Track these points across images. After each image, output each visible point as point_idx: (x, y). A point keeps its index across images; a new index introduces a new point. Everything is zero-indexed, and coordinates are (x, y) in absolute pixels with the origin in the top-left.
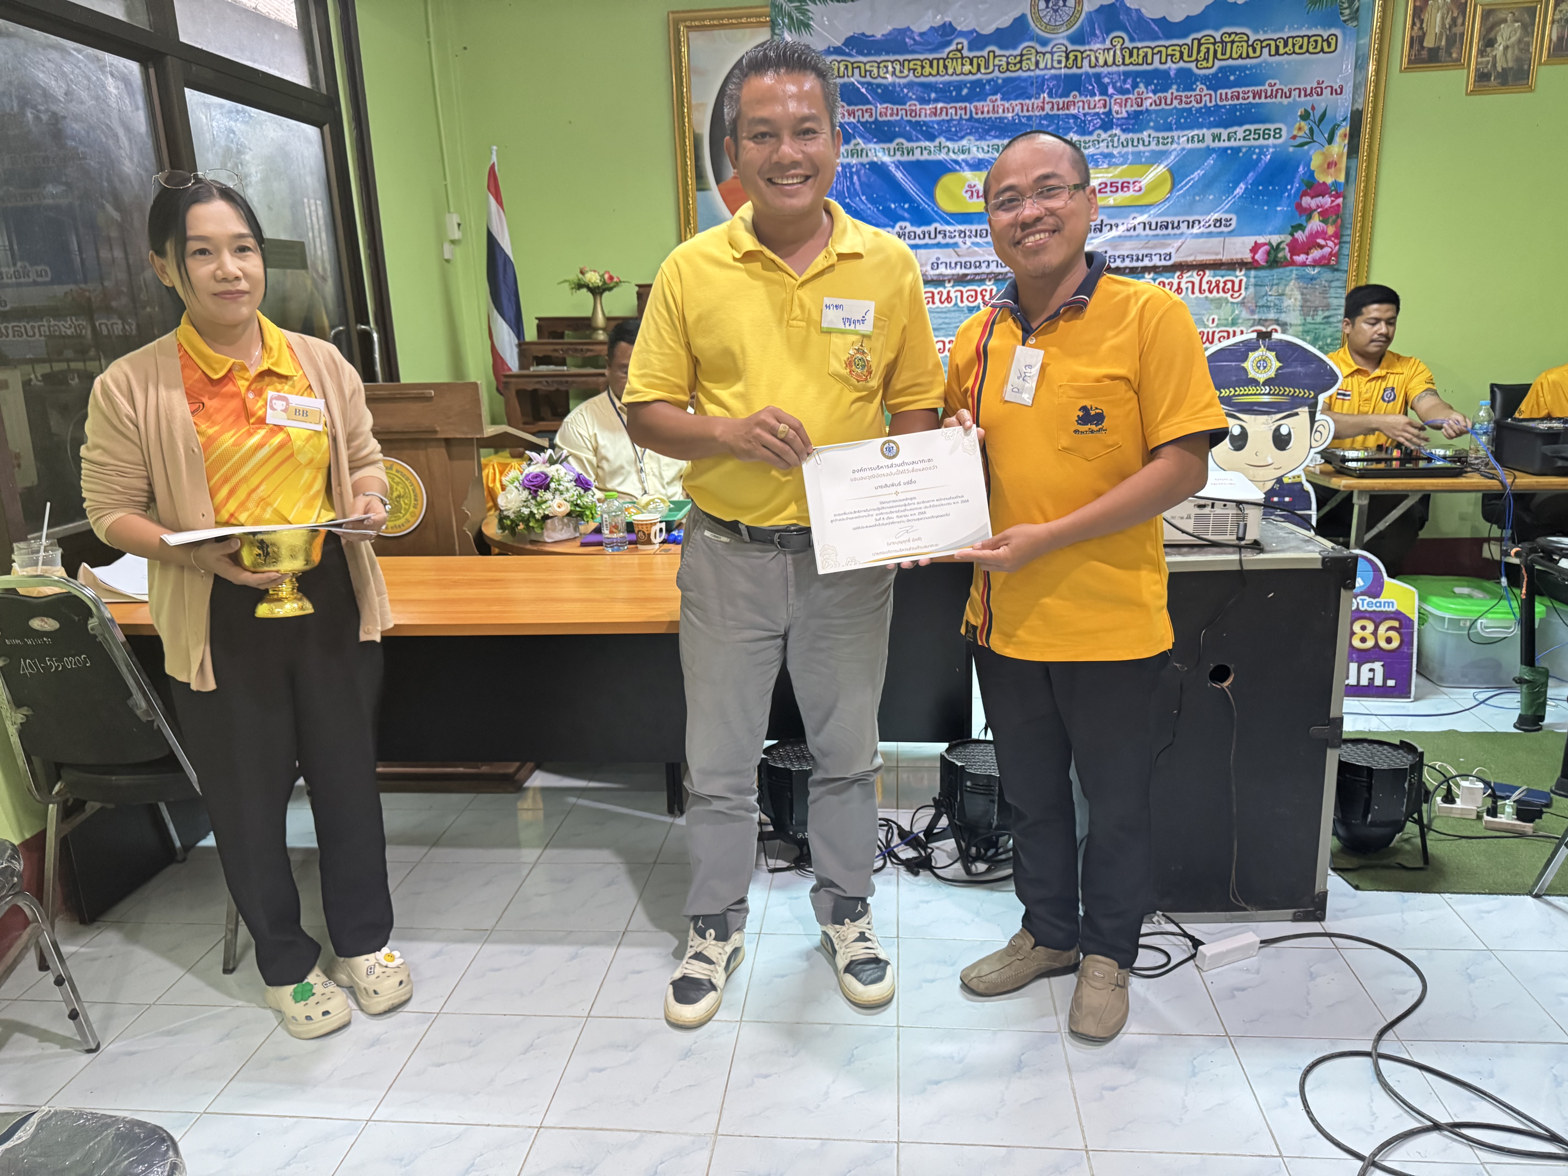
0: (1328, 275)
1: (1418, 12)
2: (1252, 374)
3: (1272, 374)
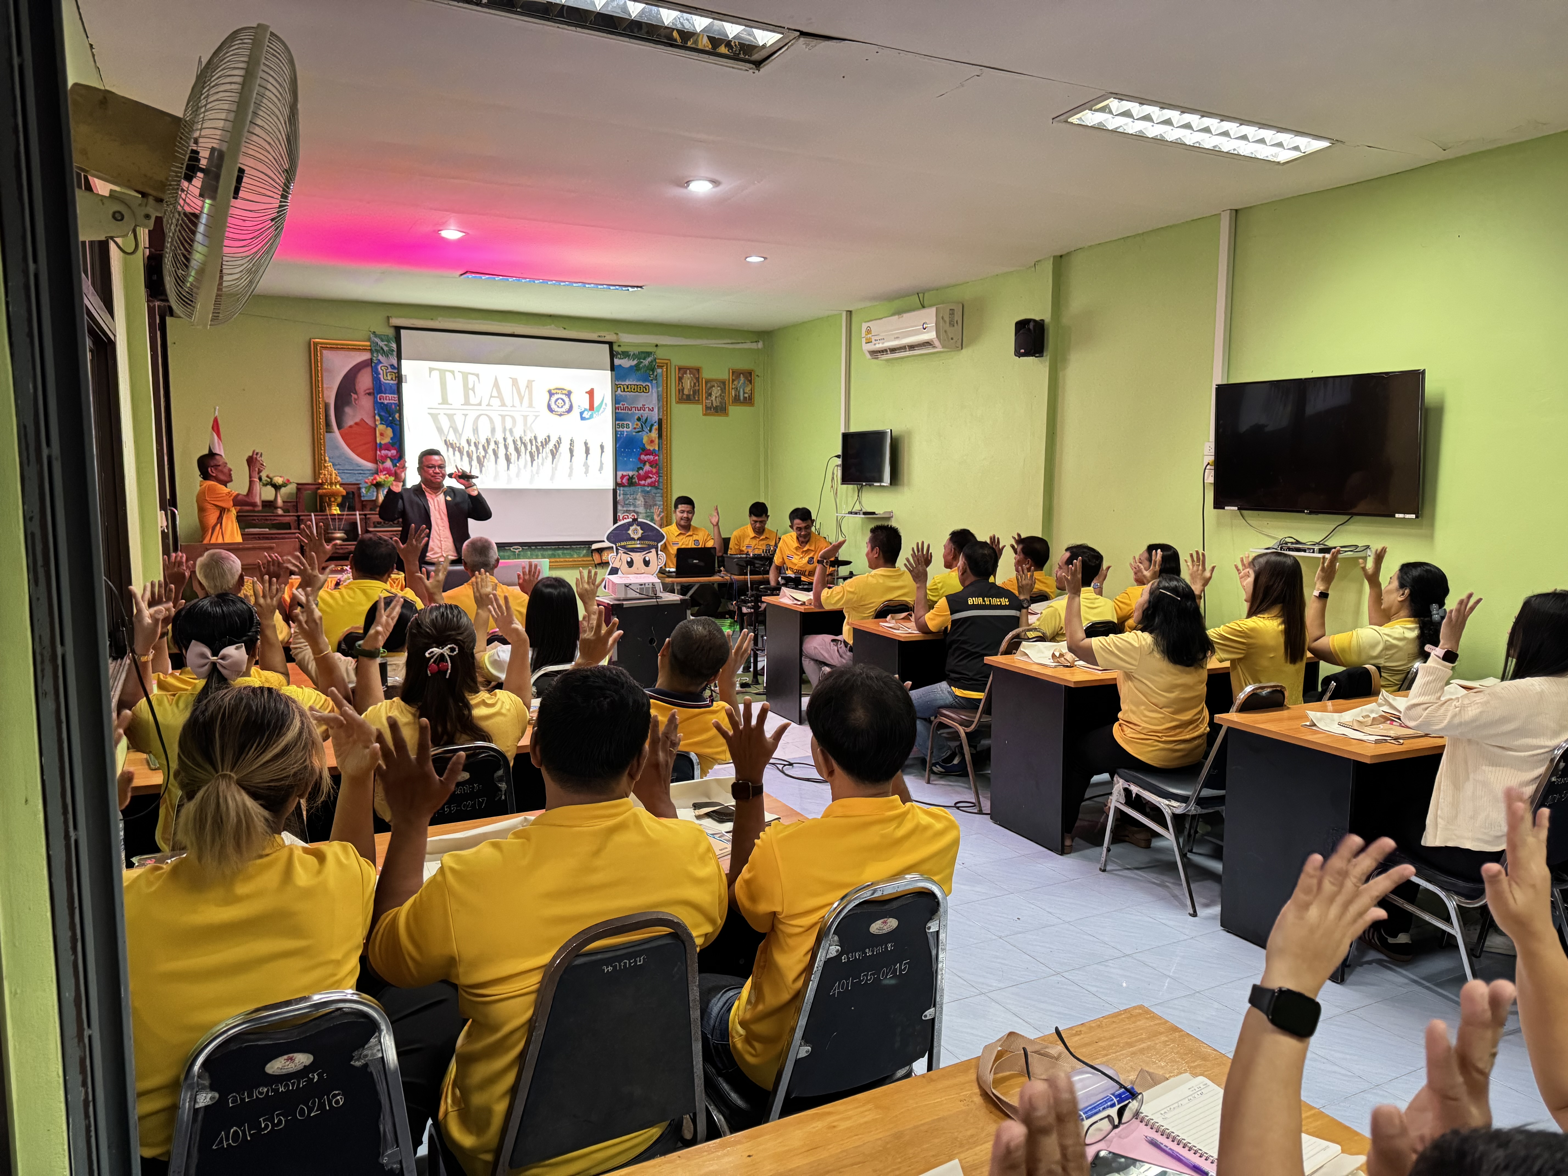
0: (654, 491)
1: (680, 379)
2: (632, 536)
3: (640, 535)
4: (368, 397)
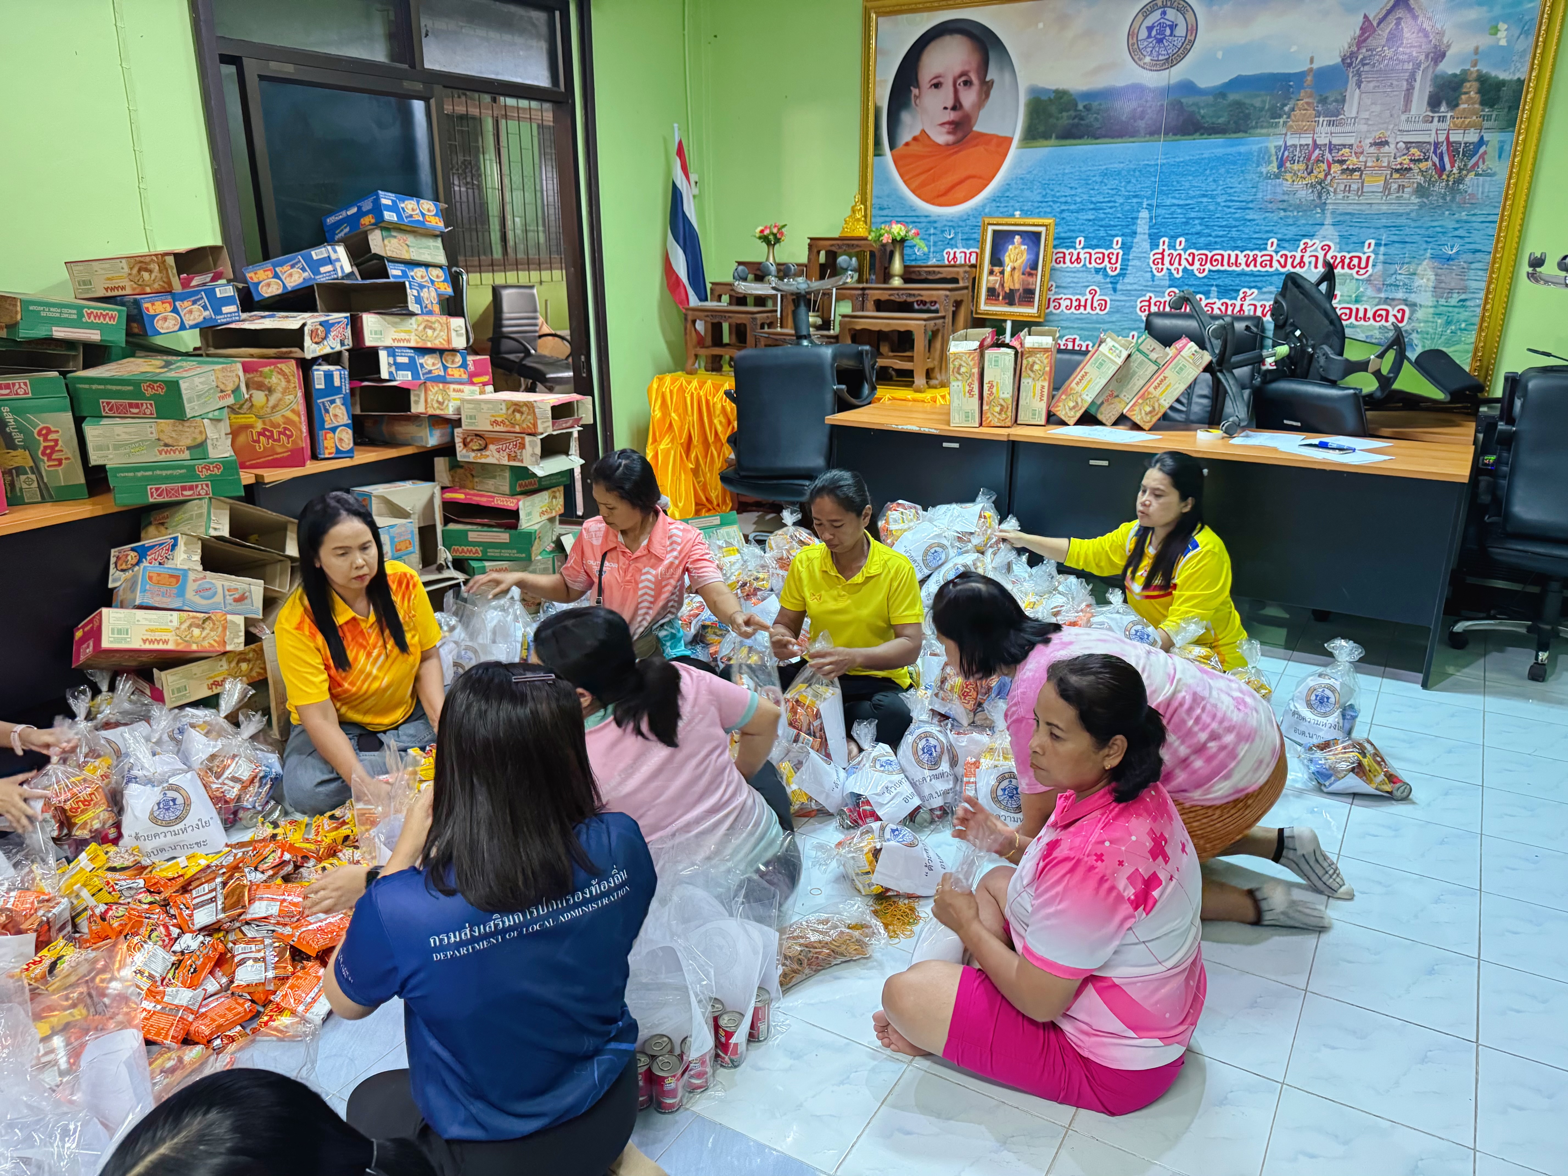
4: (934, 90)
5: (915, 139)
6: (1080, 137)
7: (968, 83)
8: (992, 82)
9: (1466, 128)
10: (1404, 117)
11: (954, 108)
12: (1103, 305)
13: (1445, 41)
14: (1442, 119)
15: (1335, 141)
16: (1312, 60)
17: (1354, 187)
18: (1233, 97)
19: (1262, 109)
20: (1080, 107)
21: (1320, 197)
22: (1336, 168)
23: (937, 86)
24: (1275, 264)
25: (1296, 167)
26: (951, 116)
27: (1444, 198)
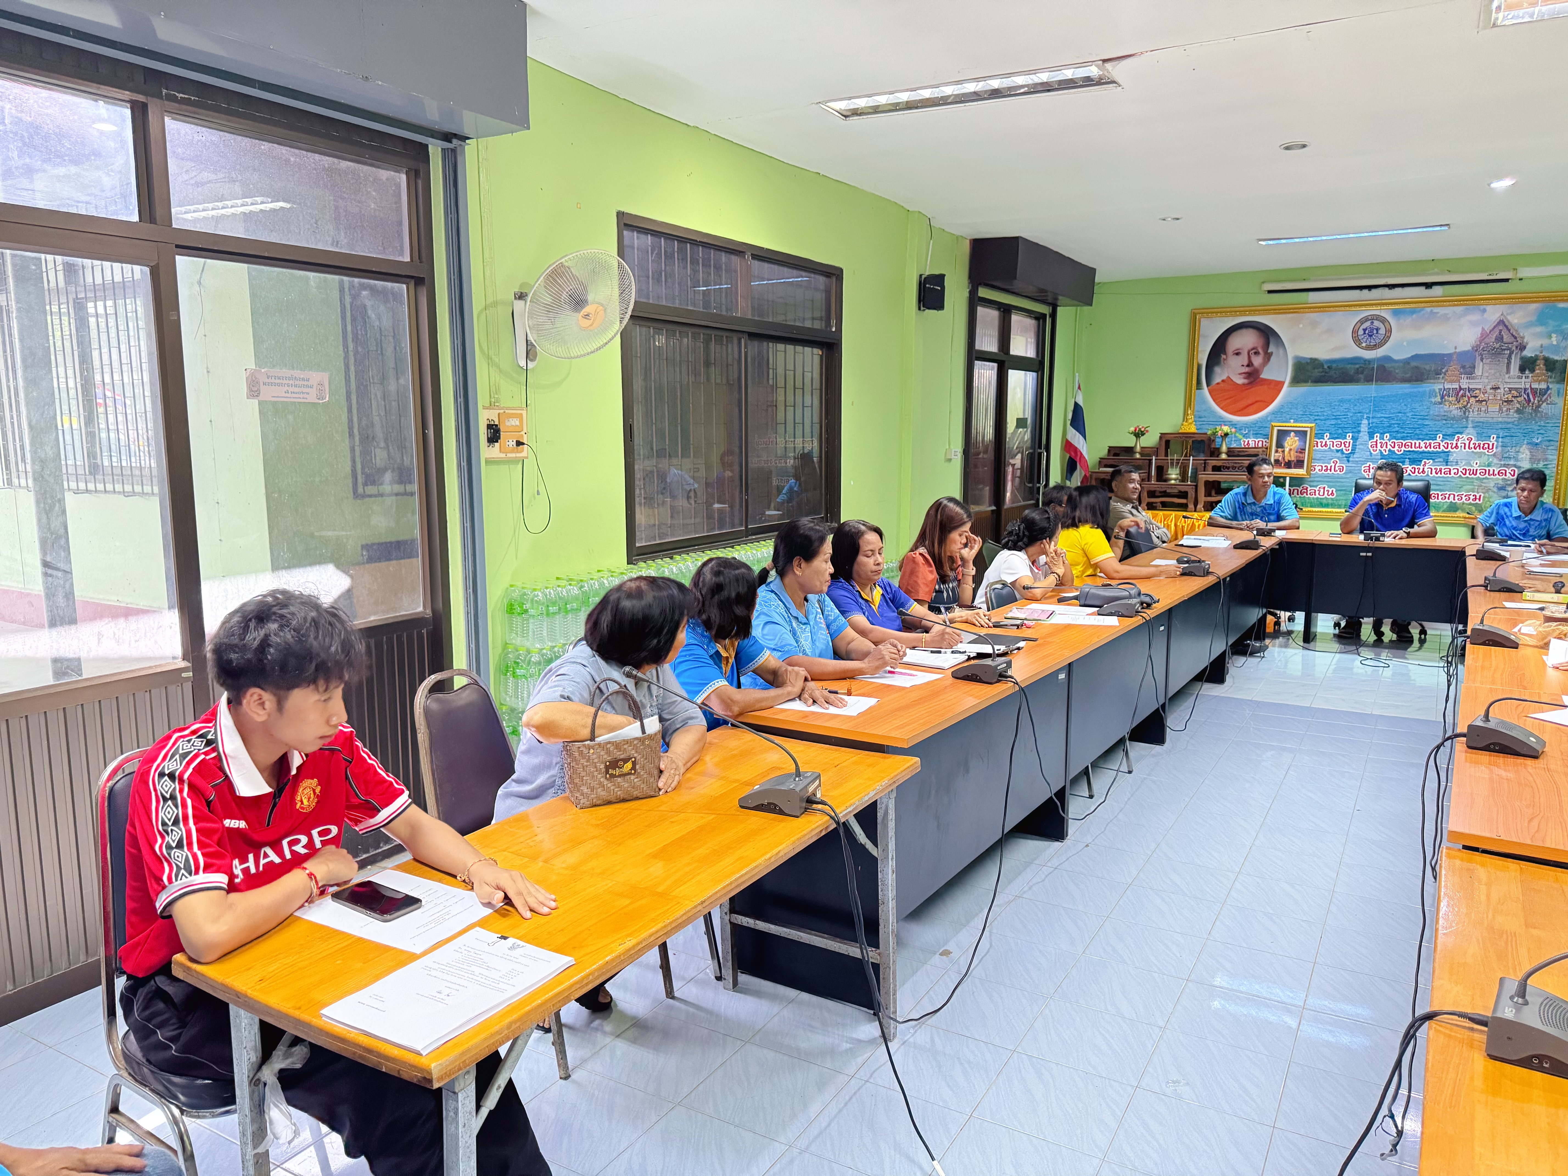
4: (1236, 357)
5: (1223, 381)
6: (1326, 382)
7: (1257, 353)
8: (1272, 353)
9: (1540, 382)
10: (1507, 376)
11: (1248, 366)
12: (1341, 470)
13: (1525, 340)
14: (1527, 377)
15: (1471, 387)
16: (1456, 348)
17: (1483, 409)
18: (1414, 364)
19: (1430, 371)
20: (1326, 367)
21: (1465, 413)
22: (1472, 400)
23: (1237, 354)
24: (1442, 447)
25: (1451, 399)
26: (1247, 370)
27: (1531, 414)
